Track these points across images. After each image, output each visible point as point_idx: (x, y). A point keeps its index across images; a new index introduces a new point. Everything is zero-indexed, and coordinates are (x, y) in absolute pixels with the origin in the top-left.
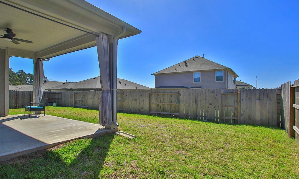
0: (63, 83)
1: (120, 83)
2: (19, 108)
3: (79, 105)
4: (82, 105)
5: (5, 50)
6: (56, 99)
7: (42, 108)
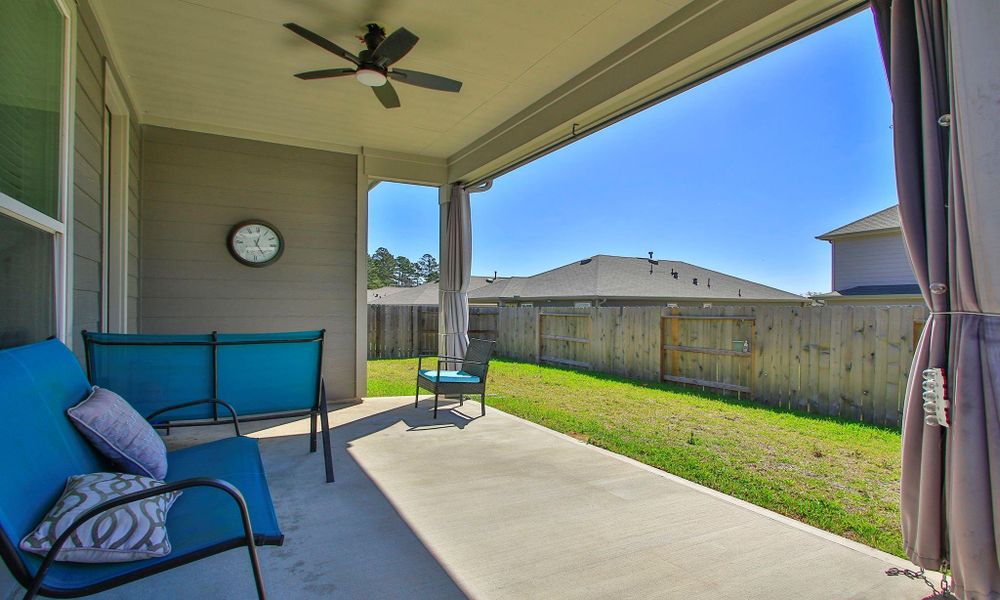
0: (488, 281)
1: (676, 277)
2: (384, 358)
3: (556, 357)
4: (568, 358)
5: (357, 156)
6: (479, 331)
7: (478, 380)
